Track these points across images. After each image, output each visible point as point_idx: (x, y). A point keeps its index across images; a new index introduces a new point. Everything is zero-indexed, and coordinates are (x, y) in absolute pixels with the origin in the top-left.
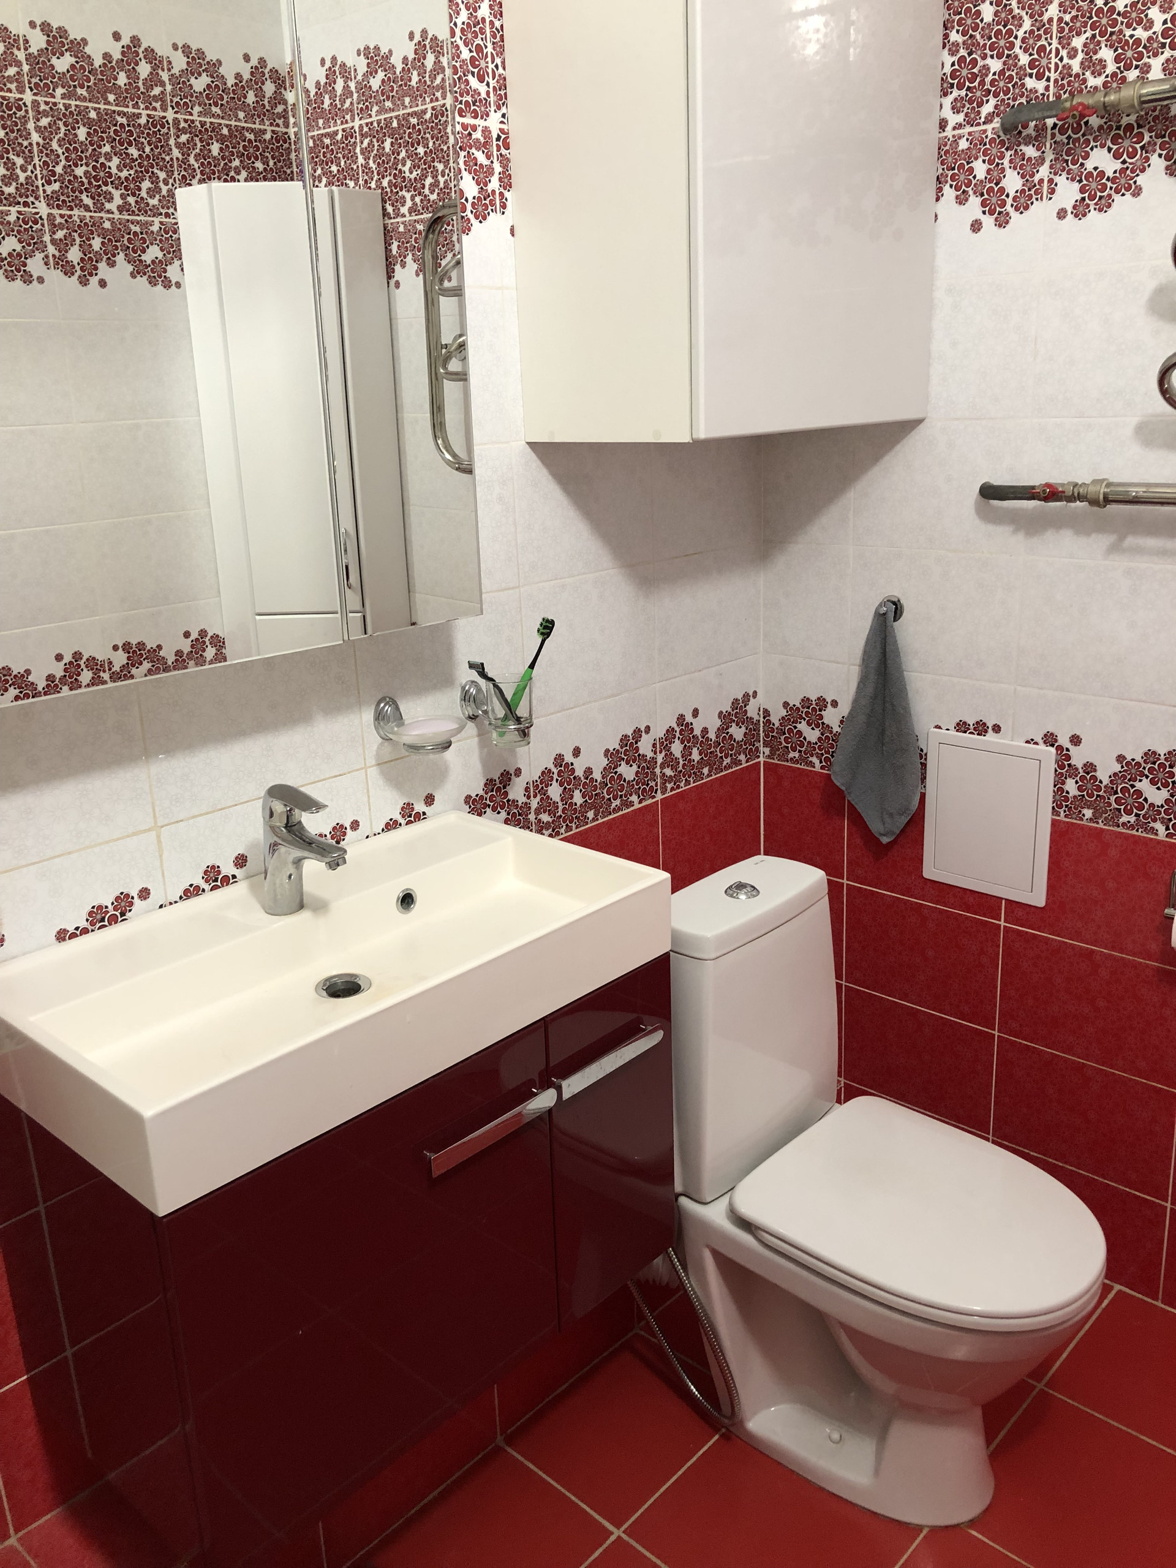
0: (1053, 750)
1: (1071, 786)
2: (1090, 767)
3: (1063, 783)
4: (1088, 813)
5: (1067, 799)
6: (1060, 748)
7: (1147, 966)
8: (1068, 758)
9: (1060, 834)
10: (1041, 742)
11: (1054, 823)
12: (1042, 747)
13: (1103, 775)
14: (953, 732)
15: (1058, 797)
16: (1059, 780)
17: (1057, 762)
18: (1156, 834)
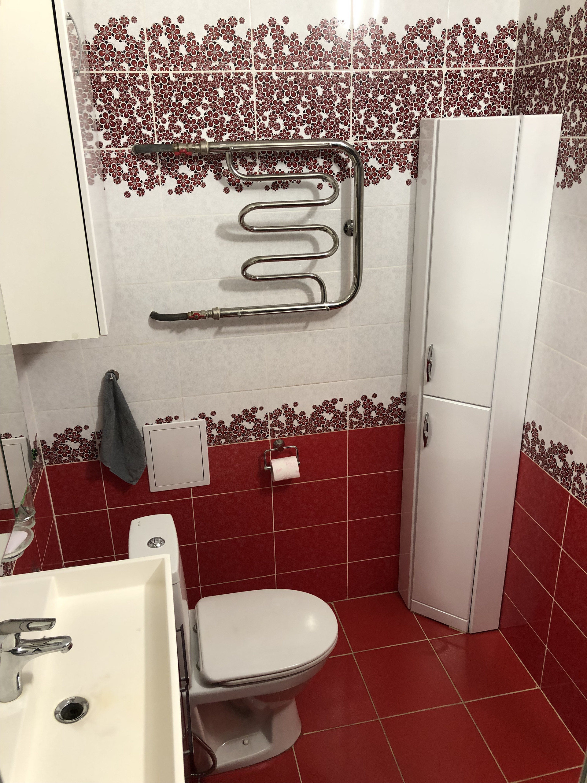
0: (204, 420)
1: (214, 432)
2: (221, 422)
3: (211, 432)
4: (223, 441)
5: (213, 438)
6: (207, 418)
7: (255, 491)
8: (211, 421)
9: (212, 453)
10: (198, 418)
11: (209, 449)
12: (199, 420)
13: (227, 424)
14: (155, 425)
15: (209, 438)
16: (209, 431)
17: (207, 424)
18: (252, 440)
